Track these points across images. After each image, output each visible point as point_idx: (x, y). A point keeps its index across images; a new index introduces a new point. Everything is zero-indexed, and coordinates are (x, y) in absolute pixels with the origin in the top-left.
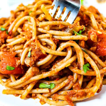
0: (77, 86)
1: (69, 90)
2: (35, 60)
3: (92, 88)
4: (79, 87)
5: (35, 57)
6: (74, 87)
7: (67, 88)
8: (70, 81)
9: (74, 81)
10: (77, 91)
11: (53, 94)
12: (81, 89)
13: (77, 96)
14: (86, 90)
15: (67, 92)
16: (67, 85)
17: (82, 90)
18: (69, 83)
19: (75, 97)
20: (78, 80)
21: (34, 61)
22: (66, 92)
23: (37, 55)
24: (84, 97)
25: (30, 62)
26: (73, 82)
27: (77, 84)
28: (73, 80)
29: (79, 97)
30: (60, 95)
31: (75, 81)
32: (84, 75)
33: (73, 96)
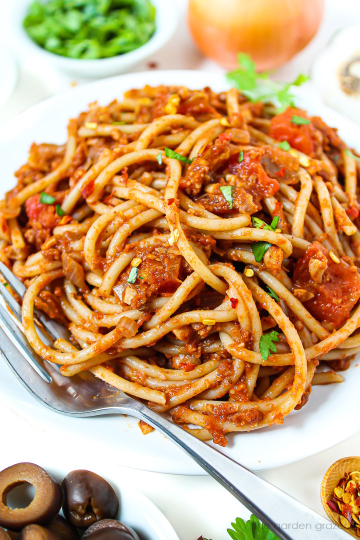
0: (242, 391)
1: (218, 399)
2: (150, 293)
3: (280, 399)
4: (245, 394)
5: (150, 285)
6: (232, 392)
7: (214, 393)
8: (224, 377)
9: (234, 378)
10: (239, 407)
11: (176, 406)
12: (252, 400)
13: (239, 420)
14: (262, 406)
15: (213, 407)
16: (213, 386)
17: (253, 403)
18: (220, 383)
19: (231, 421)
20: (244, 374)
21: (147, 295)
22: (209, 407)
23: (156, 282)
24: (256, 425)
25: (136, 296)
26: (230, 382)
27: (242, 386)
28: (233, 374)
29: (243, 423)
30: (195, 411)
31: (237, 378)
32: (261, 366)
33: (226, 420)
